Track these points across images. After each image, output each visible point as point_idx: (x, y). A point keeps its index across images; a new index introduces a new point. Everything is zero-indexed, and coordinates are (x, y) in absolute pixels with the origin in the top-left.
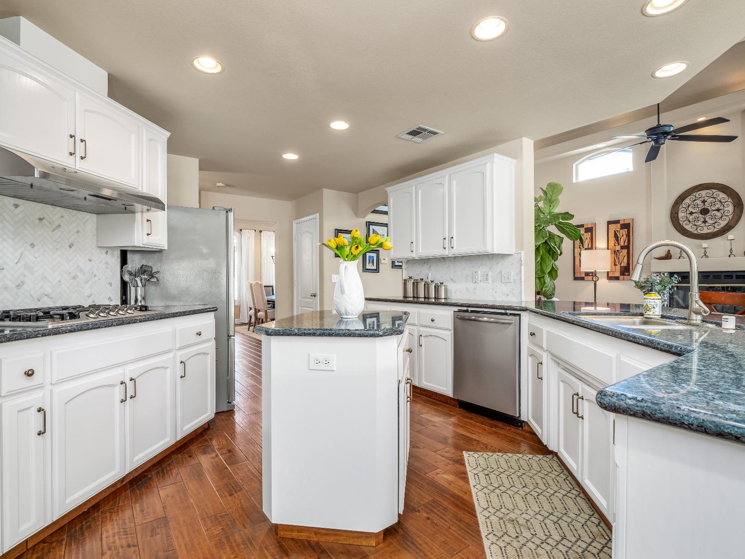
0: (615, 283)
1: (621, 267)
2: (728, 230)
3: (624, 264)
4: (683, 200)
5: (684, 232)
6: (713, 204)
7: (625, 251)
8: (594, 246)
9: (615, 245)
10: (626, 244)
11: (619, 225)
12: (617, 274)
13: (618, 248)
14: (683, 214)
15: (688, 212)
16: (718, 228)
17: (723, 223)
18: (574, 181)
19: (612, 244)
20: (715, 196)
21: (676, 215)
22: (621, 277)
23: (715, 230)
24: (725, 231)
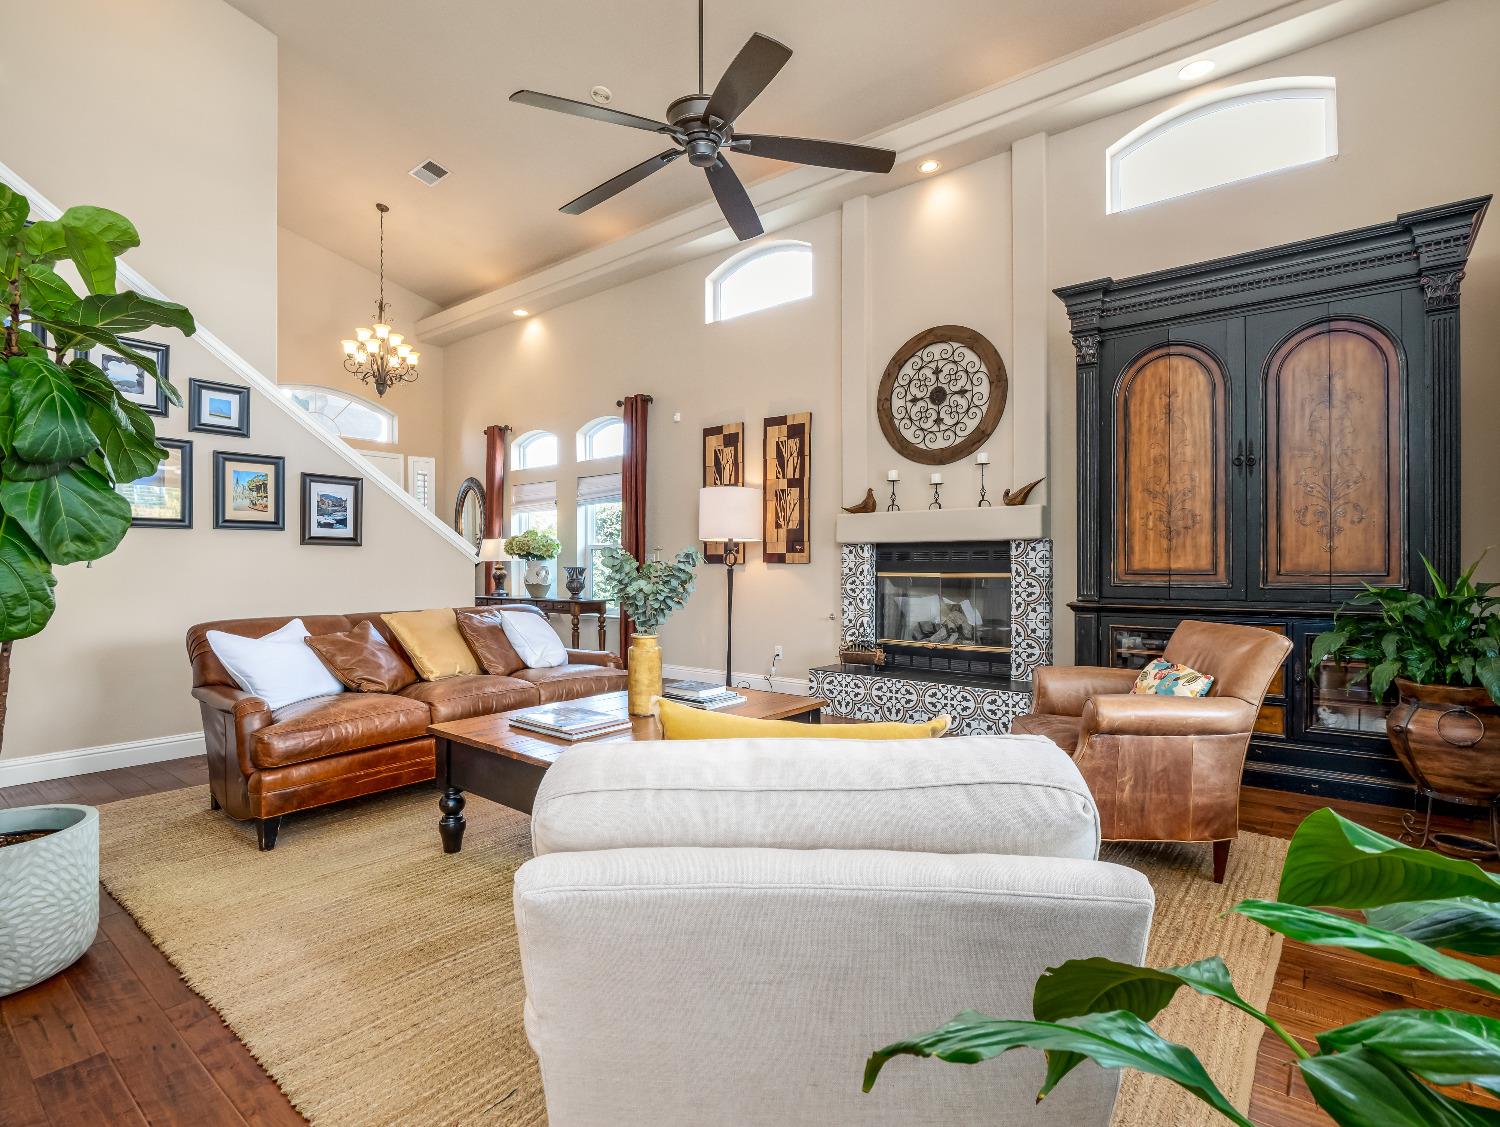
0: (779, 572)
1: (789, 531)
2: (979, 441)
3: (793, 525)
4: (901, 367)
5: (902, 447)
6: (953, 377)
7: (795, 492)
8: (740, 480)
9: (778, 478)
10: (797, 476)
11: (784, 428)
12: (782, 549)
13: (783, 484)
14: (902, 403)
15: (909, 397)
16: (963, 434)
17: (972, 424)
18: (709, 319)
19: (771, 476)
20: (957, 359)
21: (887, 405)
22: (789, 556)
23: (957, 442)
24: (974, 444)
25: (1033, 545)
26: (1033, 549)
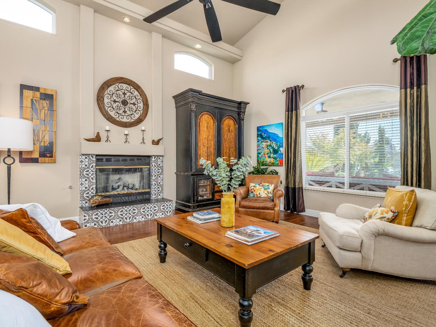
1: (42, 147)
2: (140, 122)
3: (44, 144)
4: (109, 87)
5: (109, 118)
6: (130, 98)
9: (32, 118)
12: (36, 155)
14: (108, 100)
15: (112, 99)
16: (133, 119)
17: (137, 116)
19: (27, 116)
20: (132, 92)
21: (102, 99)
22: (41, 160)
23: (131, 121)
24: (138, 123)
25: (159, 157)
26: (159, 159)
